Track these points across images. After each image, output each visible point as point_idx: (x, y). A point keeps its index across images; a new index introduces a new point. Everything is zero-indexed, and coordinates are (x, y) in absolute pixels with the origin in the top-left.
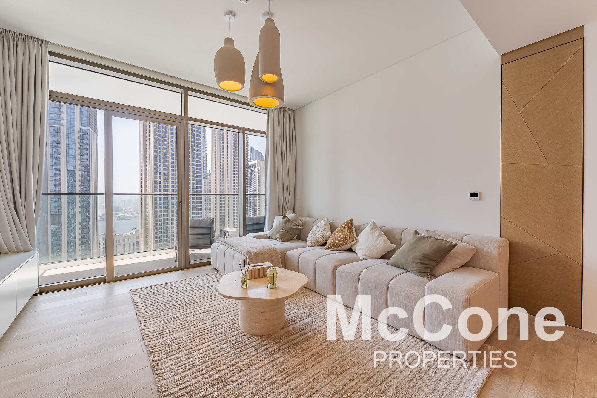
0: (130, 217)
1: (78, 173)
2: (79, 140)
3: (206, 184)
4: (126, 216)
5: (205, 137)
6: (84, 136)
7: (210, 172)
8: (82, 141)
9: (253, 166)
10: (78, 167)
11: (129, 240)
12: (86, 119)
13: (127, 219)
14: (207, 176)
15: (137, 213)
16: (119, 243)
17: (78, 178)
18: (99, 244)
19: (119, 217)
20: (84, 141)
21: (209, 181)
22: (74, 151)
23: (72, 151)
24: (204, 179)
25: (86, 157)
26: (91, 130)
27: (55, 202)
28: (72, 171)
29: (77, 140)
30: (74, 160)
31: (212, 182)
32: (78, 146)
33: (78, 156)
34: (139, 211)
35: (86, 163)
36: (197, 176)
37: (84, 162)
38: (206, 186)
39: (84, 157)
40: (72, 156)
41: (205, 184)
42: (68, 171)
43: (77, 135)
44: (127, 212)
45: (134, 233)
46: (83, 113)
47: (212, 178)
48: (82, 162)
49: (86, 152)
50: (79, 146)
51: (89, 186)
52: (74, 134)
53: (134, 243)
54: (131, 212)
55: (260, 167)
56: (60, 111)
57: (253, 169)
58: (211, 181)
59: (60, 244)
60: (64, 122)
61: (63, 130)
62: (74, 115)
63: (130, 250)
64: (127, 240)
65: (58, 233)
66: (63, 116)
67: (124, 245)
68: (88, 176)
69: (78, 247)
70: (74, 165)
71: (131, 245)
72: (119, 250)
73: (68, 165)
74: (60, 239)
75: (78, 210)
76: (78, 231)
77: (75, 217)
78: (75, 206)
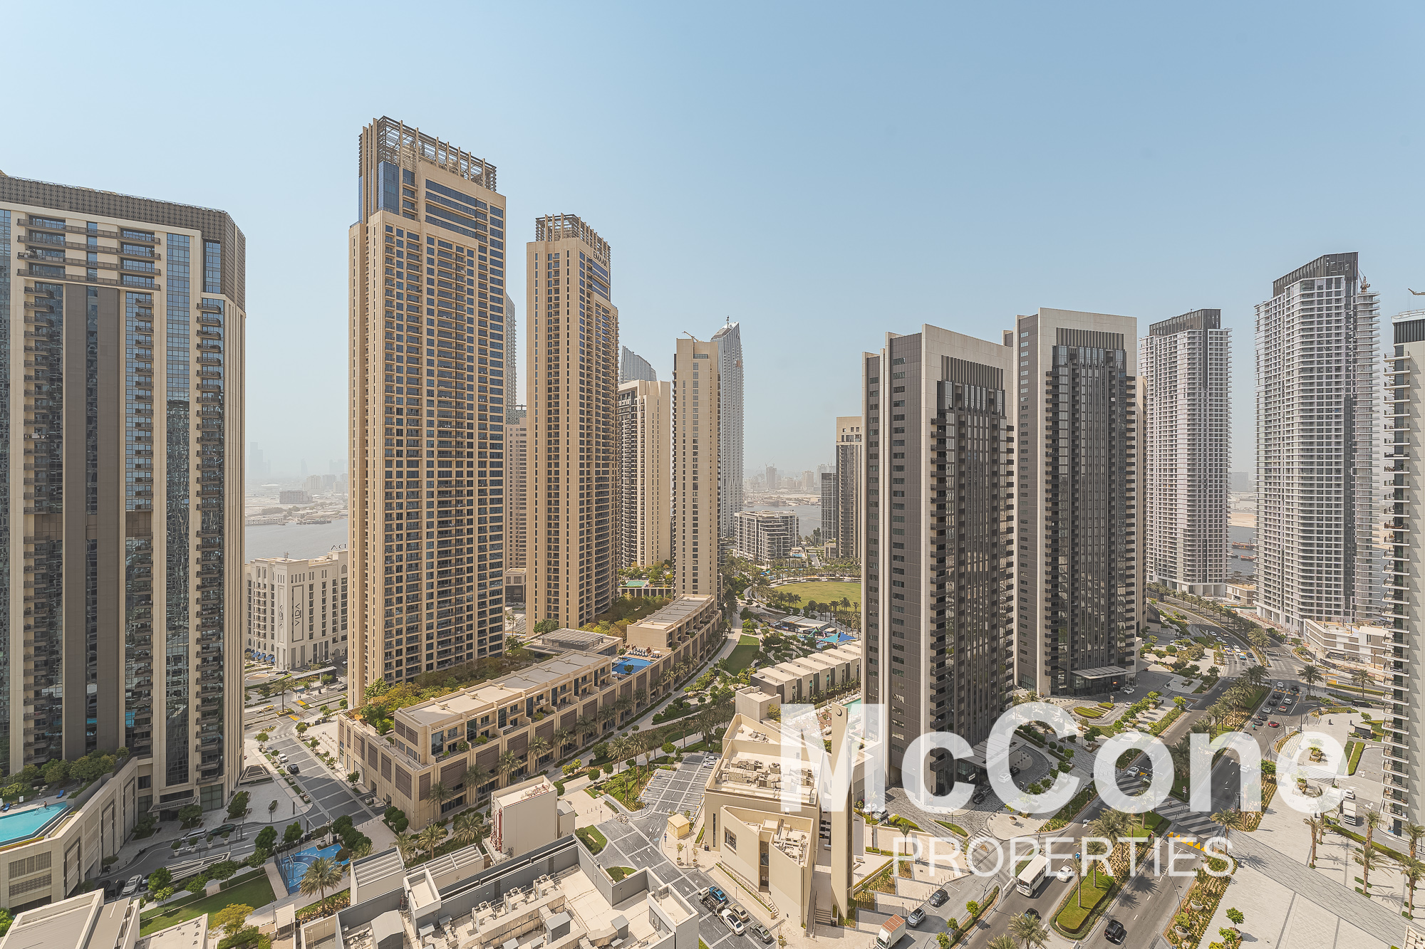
0: (328, 516)
1: (195, 407)
2: (198, 327)
3: (514, 439)
4: (320, 513)
5: (512, 324)
6: (210, 316)
7: (524, 408)
8: (205, 329)
9: (628, 395)
10: (194, 394)
11: (324, 574)
12: (218, 275)
13: (323, 521)
14: (514, 419)
15: (345, 508)
16: (298, 583)
17: (194, 421)
18: (250, 585)
19: (303, 516)
20: (211, 329)
21: (521, 430)
22: (186, 354)
23: (181, 354)
24: (509, 426)
25: (216, 369)
26: (228, 301)
27: (139, 480)
28: (181, 402)
29: (195, 327)
30: (186, 377)
31: (527, 432)
32: (195, 340)
33: (195, 367)
34: (349, 505)
35: (216, 382)
36: (492, 419)
37: (210, 382)
38: (514, 444)
39: (210, 369)
40: (181, 367)
41: (511, 439)
42: (171, 404)
43: (194, 313)
44: (322, 505)
45: (335, 557)
46: (209, 259)
47: (527, 422)
48: (205, 382)
49: (216, 356)
50: (198, 340)
51: (221, 442)
52: (186, 310)
53: (334, 583)
54: (331, 504)
55: (645, 397)
56: (152, 253)
57: (628, 401)
58: (525, 430)
59: (148, 586)
60: (161, 281)
61: (159, 300)
62: (187, 265)
63: (324, 601)
64: (318, 574)
65: (143, 558)
66: (161, 265)
67: (311, 587)
68: (221, 417)
69: (194, 595)
70: (185, 389)
71: (329, 587)
72: (298, 600)
73: (170, 389)
74: (149, 573)
75: (194, 501)
76: (194, 554)
77: (186, 518)
78: (186, 490)
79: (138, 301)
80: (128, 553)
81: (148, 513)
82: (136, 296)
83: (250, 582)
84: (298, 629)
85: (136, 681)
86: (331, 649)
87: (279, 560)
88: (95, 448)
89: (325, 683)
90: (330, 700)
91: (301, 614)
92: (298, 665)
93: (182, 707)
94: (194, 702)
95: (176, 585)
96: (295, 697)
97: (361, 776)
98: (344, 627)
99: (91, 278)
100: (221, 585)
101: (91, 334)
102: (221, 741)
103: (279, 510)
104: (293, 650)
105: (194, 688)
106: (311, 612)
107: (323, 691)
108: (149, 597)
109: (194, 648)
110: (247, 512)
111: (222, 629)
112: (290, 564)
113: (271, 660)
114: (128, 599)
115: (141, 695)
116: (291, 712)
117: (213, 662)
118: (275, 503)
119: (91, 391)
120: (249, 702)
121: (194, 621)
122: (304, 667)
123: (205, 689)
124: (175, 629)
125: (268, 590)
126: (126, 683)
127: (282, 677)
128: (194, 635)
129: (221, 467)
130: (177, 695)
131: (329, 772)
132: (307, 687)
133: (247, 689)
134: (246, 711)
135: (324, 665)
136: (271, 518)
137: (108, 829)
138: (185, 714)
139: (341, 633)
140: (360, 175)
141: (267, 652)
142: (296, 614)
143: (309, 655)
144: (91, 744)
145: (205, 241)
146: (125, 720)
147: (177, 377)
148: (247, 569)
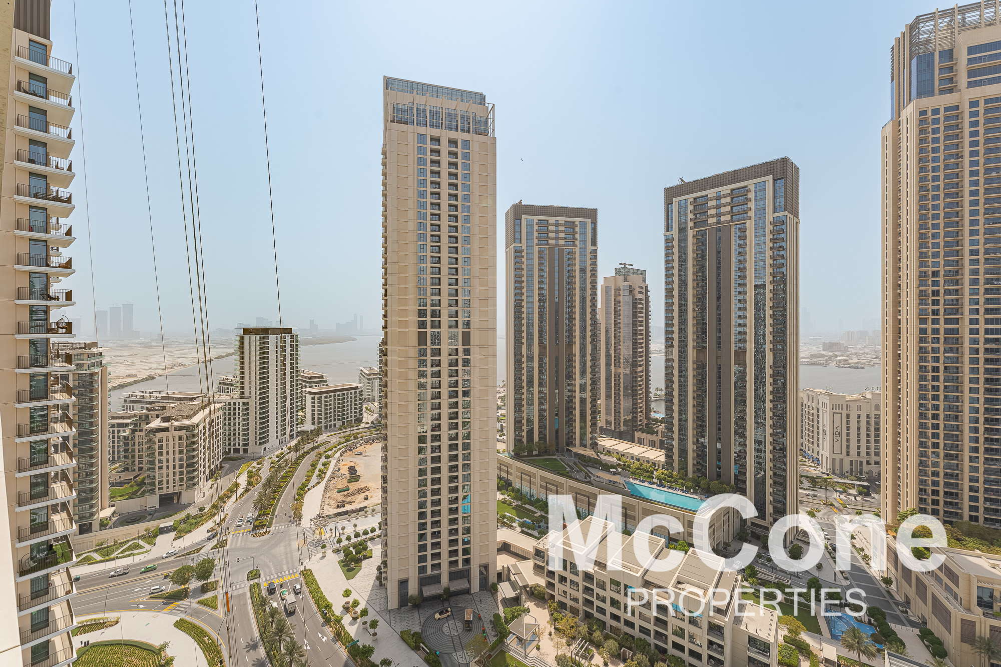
0: (862, 363)
1: (769, 287)
2: (771, 236)
4: (855, 360)
6: (778, 227)
8: (775, 237)
10: (769, 279)
11: (859, 408)
12: (782, 200)
15: (877, 357)
16: (837, 411)
17: (769, 295)
18: (802, 406)
19: (840, 361)
20: (778, 236)
22: (765, 255)
23: (762, 255)
25: (781, 261)
26: (789, 215)
27: (740, 332)
28: (761, 285)
29: (769, 236)
30: (764, 269)
32: (769, 245)
33: (769, 262)
34: (881, 354)
35: (781, 270)
37: (778, 270)
39: (778, 261)
40: (762, 263)
42: (756, 287)
43: (769, 228)
44: (856, 354)
45: (869, 396)
46: (777, 191)
48: (775, 270)
49: (781, 252)
50: (771, 245)
51: (785, 309)
52: (764, 227)
53: (868, 417)
54: (864, 354)
56: (746, 198)
59: (744, 395)
60: (751, 214)
61: (750, 225)
62: (764, 199)
63: (859, 429)
64: (854, 407)
65: (742, 377)
66: (751, 204)
67: (848, 416)
68: (784, 292)
69: (769, 405)
70: (764, 277)
71: (864, 420)
72: (837, 423)
73: (756, 278)
74: (745, 387)
75: (769, 346)
76: (769, 380)
77: (764, 356)
78: (764, 339)
79: (739, 229)
80: (735, 374)
81: (745, 352)
82: (738, 226)
83: (802, 403)
84: (838, 445)
85: (739, 448)
86: (865, 468)
87: (823, 391)
88: (720, 314)
89: (860, 493)
90: (864, 509)
91: (840, 434)
92: (837, 472)
93: (762, 473)
94: (769, 473)
95: (759, 397)
96: (836, 495)
97: (894, 583)
98: (877, 454)
99: (718, 222)
100: (785, 402)
101: (719, 252)
102: (784, 504)
103: (822, 356)
104: (834, 460)
105: (769, 465)
106: (848, 435)
107: (859, 499)
108: (745, 402)
109: (769, 439)
110: (801, 355)
111: (785, 430)
112: (831, 396)
113: (817, 462)
114: (735, 400)
115: (741, 456)
116: (833, 505)
117: (780, 451)
118: (819, 350)
119: (719, 284)
120: (802, 486)
121: (769, 422)
122: (842, 475)
123: (775, 466)
124: (759, 424)
125: (815, 412)
126: (735, 449)
127: (825, 476)
128: (769, 431)
129: (784, 324)
130: (759, 465)
131: (863, 564)
132: (845, 492)
133: (801, 476)
134: (801, 491)
135: (859, 479)
136: (816, 360)
137: (726, 525)
138: (764, 477)
139: (874, 458)
140: (893, 80)
141: (815, 455)
142: (836, 434)
143: (847, 467)
144: (719, 475)
145: (774, 180)
146: (734, 470)
147: (759, 270)
148: (801, 394)
